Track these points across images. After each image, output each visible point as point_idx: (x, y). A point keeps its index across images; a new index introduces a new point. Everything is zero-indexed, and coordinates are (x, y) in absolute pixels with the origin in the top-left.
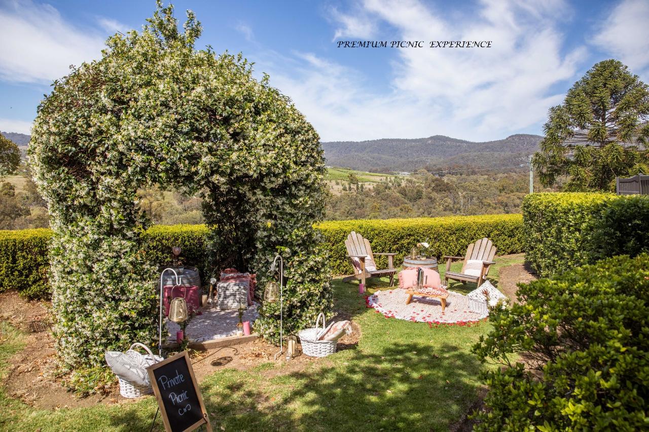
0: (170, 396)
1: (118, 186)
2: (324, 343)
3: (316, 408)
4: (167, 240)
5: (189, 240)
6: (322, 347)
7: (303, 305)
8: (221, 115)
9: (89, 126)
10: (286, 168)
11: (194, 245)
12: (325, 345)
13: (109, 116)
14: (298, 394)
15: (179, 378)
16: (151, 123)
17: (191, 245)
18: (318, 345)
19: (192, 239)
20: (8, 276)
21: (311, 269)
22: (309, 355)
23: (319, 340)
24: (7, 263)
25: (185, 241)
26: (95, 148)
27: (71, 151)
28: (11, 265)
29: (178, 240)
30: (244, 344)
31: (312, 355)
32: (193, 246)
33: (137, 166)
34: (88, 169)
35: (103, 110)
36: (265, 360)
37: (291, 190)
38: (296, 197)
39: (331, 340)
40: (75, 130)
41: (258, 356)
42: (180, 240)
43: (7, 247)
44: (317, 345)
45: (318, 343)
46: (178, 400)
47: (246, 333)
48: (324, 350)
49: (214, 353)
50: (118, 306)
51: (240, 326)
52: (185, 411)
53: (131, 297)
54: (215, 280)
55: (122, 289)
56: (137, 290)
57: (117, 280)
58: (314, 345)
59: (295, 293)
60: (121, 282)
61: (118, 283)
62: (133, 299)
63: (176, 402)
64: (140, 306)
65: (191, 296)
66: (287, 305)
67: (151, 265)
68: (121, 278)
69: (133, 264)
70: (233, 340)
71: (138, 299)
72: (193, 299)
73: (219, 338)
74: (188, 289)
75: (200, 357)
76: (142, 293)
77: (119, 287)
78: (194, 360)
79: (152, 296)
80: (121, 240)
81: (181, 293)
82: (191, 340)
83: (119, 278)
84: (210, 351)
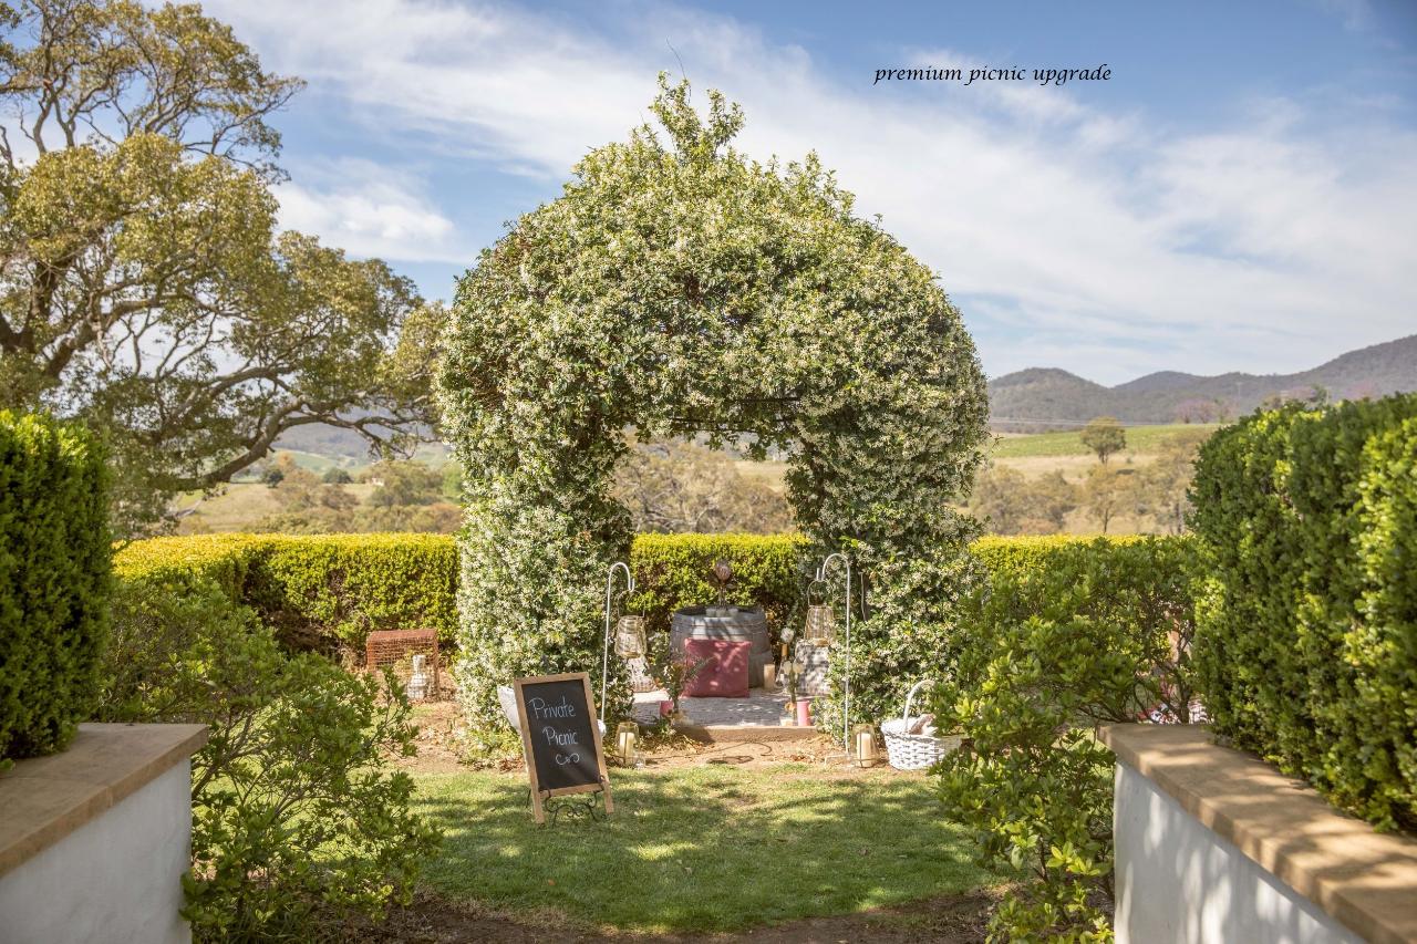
0: (545, 730)
1: (538, 416)
2: (921, 740)
4: (740, 561)
5: (787, 563)
6: (920, 750)
8: (705, 286)
9: (499, 321)
10: (845, 374)
12: (924, 745)
13: (528, 303)
15: (565, 710)
16: (585, 308)
18: (911, 744)
20: (442, 616)
21: (918, 592)
22: (897, 766)
23: (913, 733)
24: (442, 590)
25: (779, 564)
26: (507, 354)
27: (475, 363)
28: (448, 595)
29: (762, 562)
30: (789, 741)
31: (902, 766)
33: (564, 381)
34: (499, 390)
35: (523, 295)
36: (801, 764)
38: (874, 433)
40: (481, 329)
41: (800, 759)
42: (768, 561)
43: (442, 560)
44: (908, 743)
45: (910, 739)
46: (558, 740)
47: (802, 724)
48: (923, 756)
49: (723, 749)
50: (539, 626)
51: (792, 708)
52: (568, 760)
53: (561, 610)
54: (792, 633)
55: (546, 596)
56: (569, 600)
57: (540, 579)
58: (902, 742)
59: (886, 642)
60: (546, 583)
61: (540, 584)
62: (564, 616)
63: (553, 741)
64: (574, 629)
65: (735, 657)
66: (868, 663)
67: (600, 559)
68: (546, 576)
69: (566, 554)
70: (767, 730)
71: (571, 616)
72: (738, 666)
73: (743, 725)
74: (732, 645)
75: (692, 750)
76: (578, 605)
77: (542, 592)
78: (679, 753)
79: (595, 614)
80: (550, 511)
81: (716, 650)
82: (688, 721)
83: (542, 576)
84: (719, 745)
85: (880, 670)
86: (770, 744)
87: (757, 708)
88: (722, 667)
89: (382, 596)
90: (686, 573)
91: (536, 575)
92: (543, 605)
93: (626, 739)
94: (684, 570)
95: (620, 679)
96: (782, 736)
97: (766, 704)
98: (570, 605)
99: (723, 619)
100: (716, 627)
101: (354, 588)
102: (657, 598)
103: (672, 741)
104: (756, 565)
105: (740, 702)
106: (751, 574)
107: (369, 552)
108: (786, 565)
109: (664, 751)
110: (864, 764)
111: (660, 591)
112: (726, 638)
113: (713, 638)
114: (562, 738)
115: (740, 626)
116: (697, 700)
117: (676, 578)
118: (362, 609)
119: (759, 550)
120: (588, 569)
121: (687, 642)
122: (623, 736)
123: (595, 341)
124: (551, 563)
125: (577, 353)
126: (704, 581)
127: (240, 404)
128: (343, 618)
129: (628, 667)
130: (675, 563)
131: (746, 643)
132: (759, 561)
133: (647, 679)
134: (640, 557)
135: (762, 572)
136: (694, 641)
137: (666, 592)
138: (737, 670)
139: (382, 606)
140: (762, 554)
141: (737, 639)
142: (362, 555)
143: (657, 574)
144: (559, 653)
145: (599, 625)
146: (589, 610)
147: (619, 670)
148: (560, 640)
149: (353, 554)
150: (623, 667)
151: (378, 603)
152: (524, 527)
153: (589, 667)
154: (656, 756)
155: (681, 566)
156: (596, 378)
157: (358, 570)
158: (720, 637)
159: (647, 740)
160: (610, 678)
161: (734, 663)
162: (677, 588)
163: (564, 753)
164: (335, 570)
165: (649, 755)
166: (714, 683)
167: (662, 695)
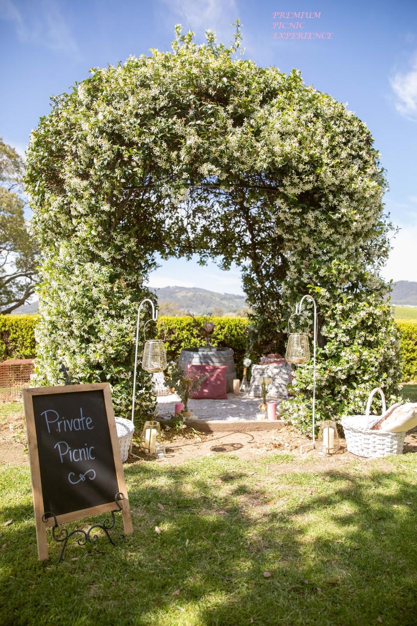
0: (57, 446)
2: (380, 435)
3: (353, 529)
6: (378, 442)
7: (351, 380)
10: (315, 163)
11: (242, 335)
12: (382, 438)
14: (325, 502)
15: (83, 422)
17: (238, 335)
19: (240, 328)
22: (357, 453)
23: (373, 428)
25: (232, 330)
29: (224, 328)
30: (265, 432)
31: (362, 454)
32: (241, 337)
36: (286, 452)
37: (327, 200)
38: (334, 209)
39: (392, 431)
41: (278, 446)
42: (226, 328)
44: (368, 437)
45: (370, 434)
46: (72, 456)
47: (271, 419)
48: (381, 447)
49: (220, 438)
50: (86, 349)
51: (263, 408)
52: (82, 478)
53: (102, 336)
54: (250, 361)
55: (91, 327)
56: (109, 329)
57: (88, 314)
58: (363, 436)
59: (338, 361)
60: (92, 316)
61: (87, 317)
62: (104, 341)
63: (66, 458)
64: (111, 350)
65: (218, 375)
66: (326, 376)
67: (132, 300)
68: (93, 313)
69: (107, 295)
70: (250, 424)
71: (110, 341)
72: (220, 380)
73: (231, 420)
74: (215, 368)
75: (199, 439)
76: (114, 333)
77: (89, 323)
78: (189, 442)
79: (127, 340)
80: (97, 265)
81: (207, 371)
82: (194, 417)
83: (90, 312)
84: (216, 435)
85: (333, 382)
86: (252, 433)
87: (234, 406)
88: (210, 380)
89: (28, 345)
90: (185, 334)
91: (85, 311)
92: (88, 333)
93: (151, 434)
94: (184, 332)
95: (148, 389)
96: (259, 427)
97: (239, 403)
98: (109, 333)
99: (210, 353)
100: (205, 358)
101: (14, 340)
102: (170, 346)
103: (183, 433)
104: (220, 330)
105: (223, 402)
106: (218, 334)
107: (22, 321)
108: (236, 330)
109: (179, 440)
110: (331, 452)
111: (172, 343)
112: (211, 364)
113: (204, 364)
114: (77, 454)
115: (218, 357)
116: (196, 401)
117: (180, 336)
118: (18, 351)
119: (222, 322)
120: (124, 307)
121: (189, 366)
122: (148, 431)
123: (129, 126)
124: (95, 302)
125: (116, 137)
126: (194, 338)
127: (17, 287)
128: (9, 356)
129: (153, 380)
130: (179, 328)
131: (223, 367)
132: (222, 328)
133: (165, 389)
134: (162, 325)
135: (223, 333)
136: (193, 366)
137: (175, 343)
138: (219, 383)
139: (29, 349)
140: (224, 324)
141: (217, 365)
142: (19, 323)
143: (170, 334)
144: (101, 369)
145: (131, 347)
146: (123, 336)
147: (146, 382)
148: (101, 360)
149: (14, 323)
150: (149, 380)
151: (26, 348)
152: (77, 276)
153: (123, 379)
154: (172, 445)
155: (182, 330)
156: (130, 157)
157: (17, 331)
158: (208, 364)
159: (167, 432)
160: (139, 388)
161: (217, 379)
162: (180, 342)
163: (77, 470)
164: (5, 331)
165: (167, 444)
166: (206, 391)
167: (175, 398)
